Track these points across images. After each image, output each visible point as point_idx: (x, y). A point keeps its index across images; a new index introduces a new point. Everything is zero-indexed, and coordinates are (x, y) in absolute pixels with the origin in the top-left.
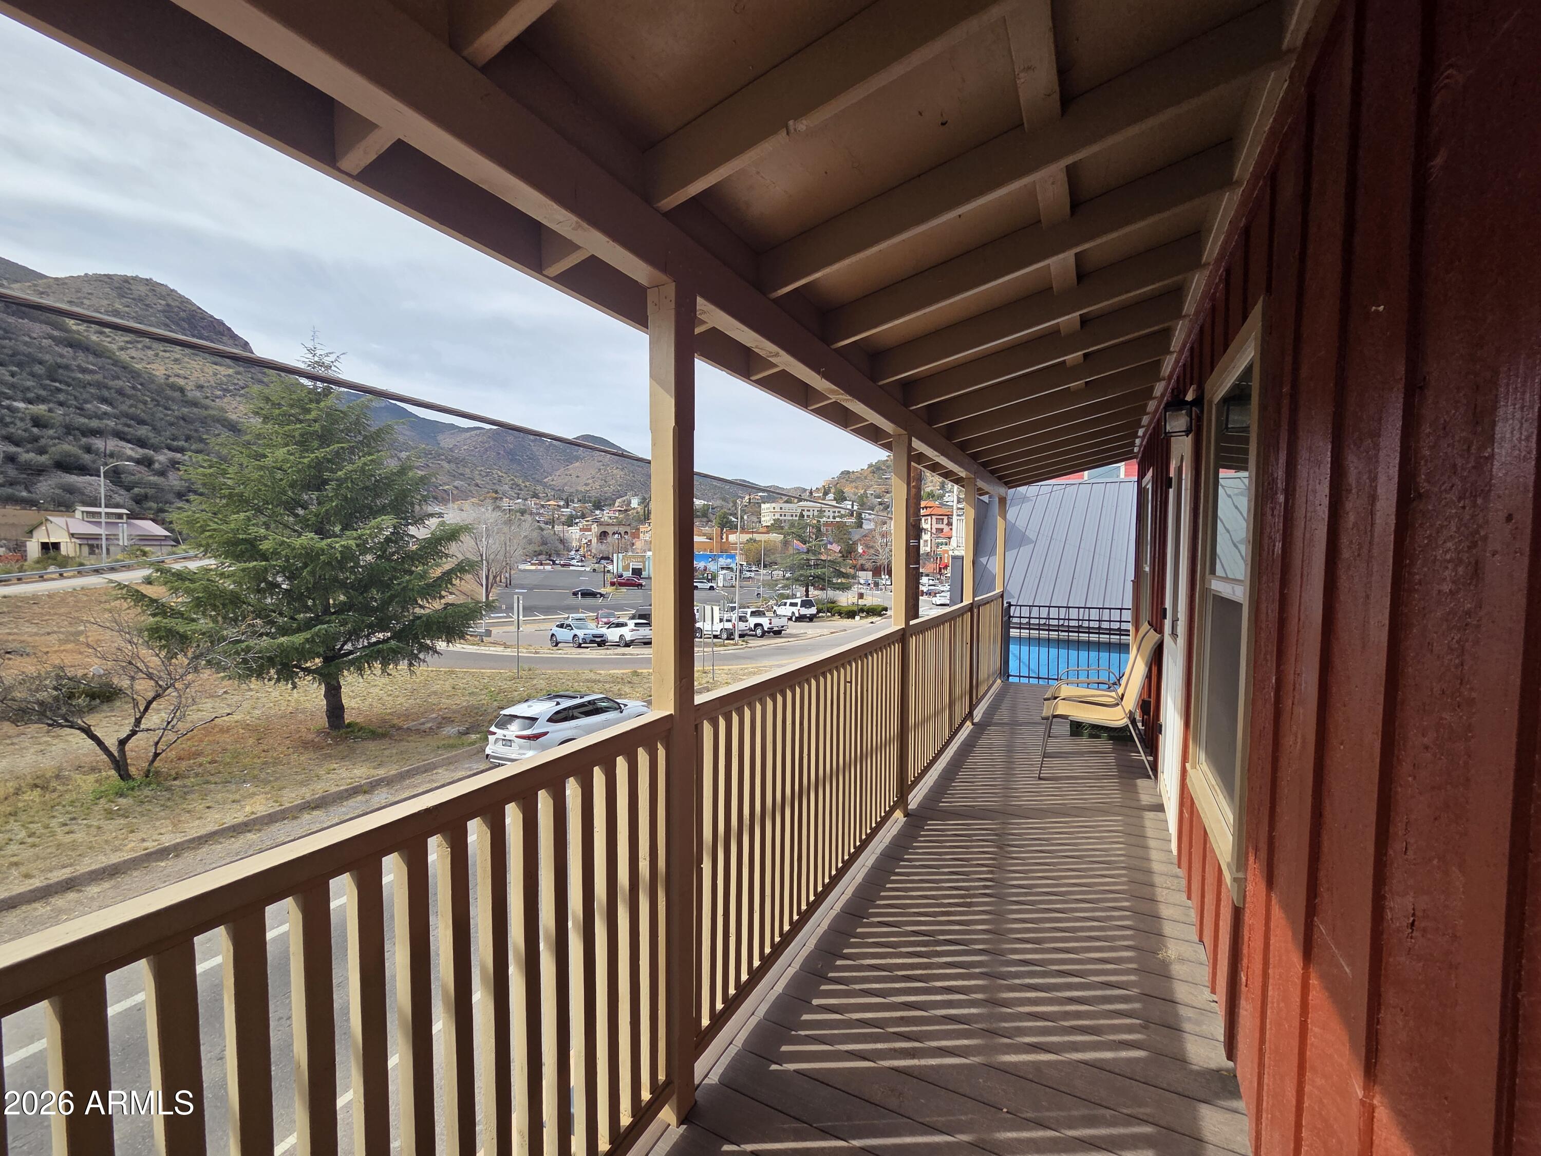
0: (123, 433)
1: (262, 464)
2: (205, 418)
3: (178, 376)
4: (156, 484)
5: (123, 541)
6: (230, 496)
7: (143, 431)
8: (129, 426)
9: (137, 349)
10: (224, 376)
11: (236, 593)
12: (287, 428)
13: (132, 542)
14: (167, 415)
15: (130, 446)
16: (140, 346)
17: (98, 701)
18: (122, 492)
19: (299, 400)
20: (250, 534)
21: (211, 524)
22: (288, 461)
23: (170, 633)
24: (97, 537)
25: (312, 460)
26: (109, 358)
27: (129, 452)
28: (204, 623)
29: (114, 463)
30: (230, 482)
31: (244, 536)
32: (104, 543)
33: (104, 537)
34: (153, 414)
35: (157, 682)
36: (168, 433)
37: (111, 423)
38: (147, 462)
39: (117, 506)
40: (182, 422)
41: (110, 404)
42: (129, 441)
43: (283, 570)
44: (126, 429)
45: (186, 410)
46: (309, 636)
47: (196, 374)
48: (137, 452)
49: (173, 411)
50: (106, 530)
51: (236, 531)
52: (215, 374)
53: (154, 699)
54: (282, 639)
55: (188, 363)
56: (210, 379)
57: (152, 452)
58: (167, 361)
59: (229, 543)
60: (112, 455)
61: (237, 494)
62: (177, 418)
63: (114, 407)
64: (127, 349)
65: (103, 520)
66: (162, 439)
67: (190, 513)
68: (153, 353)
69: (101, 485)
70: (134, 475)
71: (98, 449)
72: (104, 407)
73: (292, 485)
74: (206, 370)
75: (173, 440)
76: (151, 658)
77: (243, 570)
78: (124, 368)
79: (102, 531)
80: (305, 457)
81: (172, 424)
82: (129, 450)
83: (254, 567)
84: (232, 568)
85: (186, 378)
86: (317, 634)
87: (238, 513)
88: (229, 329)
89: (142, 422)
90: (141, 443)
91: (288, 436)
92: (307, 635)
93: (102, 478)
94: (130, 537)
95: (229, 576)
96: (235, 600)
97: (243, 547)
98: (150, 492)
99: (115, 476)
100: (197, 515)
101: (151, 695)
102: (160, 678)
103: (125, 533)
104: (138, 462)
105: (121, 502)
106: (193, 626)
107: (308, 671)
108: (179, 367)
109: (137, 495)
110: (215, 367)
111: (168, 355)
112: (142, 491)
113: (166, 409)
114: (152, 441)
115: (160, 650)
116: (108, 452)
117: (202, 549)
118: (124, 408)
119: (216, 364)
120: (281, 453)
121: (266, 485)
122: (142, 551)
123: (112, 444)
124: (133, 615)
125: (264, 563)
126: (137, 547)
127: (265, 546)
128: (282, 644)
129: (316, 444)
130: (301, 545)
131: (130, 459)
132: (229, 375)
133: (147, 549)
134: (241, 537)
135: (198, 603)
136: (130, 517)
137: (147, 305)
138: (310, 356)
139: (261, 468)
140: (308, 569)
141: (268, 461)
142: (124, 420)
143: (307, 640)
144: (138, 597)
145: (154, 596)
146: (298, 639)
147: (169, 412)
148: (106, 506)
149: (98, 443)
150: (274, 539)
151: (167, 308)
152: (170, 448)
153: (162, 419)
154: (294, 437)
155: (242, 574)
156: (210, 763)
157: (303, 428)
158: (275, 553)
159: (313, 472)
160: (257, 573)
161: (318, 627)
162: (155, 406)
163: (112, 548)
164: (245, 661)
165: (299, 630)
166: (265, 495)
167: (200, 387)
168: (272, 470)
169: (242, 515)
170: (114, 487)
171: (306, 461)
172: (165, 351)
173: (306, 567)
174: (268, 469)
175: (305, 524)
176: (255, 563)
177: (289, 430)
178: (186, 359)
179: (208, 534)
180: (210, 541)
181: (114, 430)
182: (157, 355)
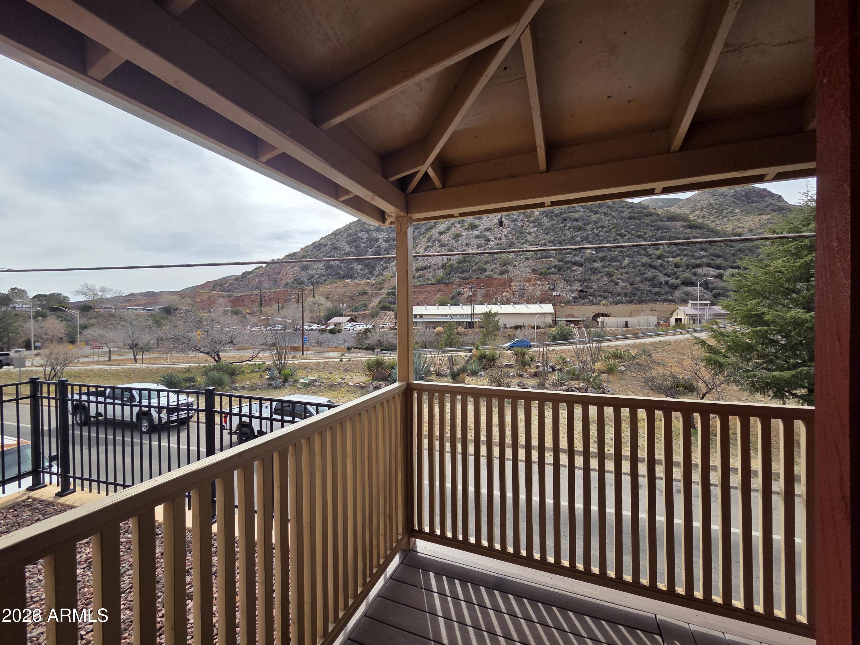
0: (710, 264)
1: (767, 271)
2: (752, 247)
3: (739, 228)
4: (724, 287)
5: (707, 317)
6: (749, 291)
7: (719, 261)
8: (712, 260)
9: (719, 219)
10: (765, 220)
11: (751, 344)
12: (785, 246)
13: (711, 318)
14: (731, 250)
15: (713, 269)
16: (721, 218)
17: (687, 390)
18: (709, 293)
19: (795, 228)
20: (758, 311)
21: (737, 307)
22: (785, 266)
23: (716, 362)
24: (696, 315)
25: (802, 263)
26: (705, 228)
27: (712, 273)
28: (733, 359)
29: (705, 279)
30: (749, 283)
31: (755, 313)
32: (698, 318)
33: (698, 315)
34: (724, 252)
35: (707, 385)
36: (731, 260)
37: (705, 260)
38: (720, 277)
39: (706, 300)
40: (739, 253)
41: (706, 251)
42: (712, 267)
43: (779, 332)
44: (712, 261)
45: (742, 245)
46: (794, 373)
47: (749, 224)
48: (716, 272)
49: (735, 247)
50: (700, 311)
51: (750, 310)
52: (760, 221)
53: (706, 393)
54: (776, 373)
55: (745, 219)
56: (757, 224)
57: (723, 271)
58: (734, 221)
59: (746, 316)
60: (704, 276)
61: (753, 290)
62: (736, 251)
63: (707, 252)
64: (715, 221)
65: (698, 307)
66: (728, 263)
67: (727, 302)
68: (727, 219)
69: (698, 290)
70: (714, 284)
71: (699, 273)
72: (703, 253)
73: (788, 281)
74: (755, 220)
75: (734, 263)
76: (706, 373)
77: (753, 331)
78: (712, 231)
79: (697, 312)
80: (797, 262)
81: (733, 255)
82: (713, 272)
83: (760, 330)
84: (748, 330)
85: (743, 228)
86: (800, 373)
87: (751, 300)
88: (769, 192)
89: (718, 256)
90: (718, 267)
91: (786, 251)
92: (793, 372)
93: (699, 287)
94: (710, 315)
95: (745, 335)
96: (749, 348)
97: (754, 319)
98: (721, 291)
99: (706, 285)
100: (731, 303)
101: (704, 392)
102: (709, 383)
103: (707, 313)
104: (716, 277)
105: (708, 297)
106: (727, 360)
107: (795, 396)
108: (740, 222)
109: (715, 294)
110: (760, 216)
111: (734, 218)
112: (717, 291)
113: (731, 247)
114: (723, 265)
115: (711, 370)
116: (703, 274)
117: (733, 320)
118: (711, 251)
119: (760, 215)
120: (779, 263)
121: (770, 283)
122: (715, 322)
123: (705, 270)
124: (702, 353)
125: (766, 328)
126: (713, 320)
127: (767, 318)
128: (775, 376)
129: (805, 252)
130: (791, 316)
131: (712, 276)
132: (768, 219)
133: (718, 321)
134: (753, 313)
135: (729, 349)
136: (711, 305)
137: (725, 196)
138: (804, 197)
139: (767, 273)
140: (795, 331)
141: (771, 269)
142: (711, 257)
143: (793, 376)
144: (703, 343)
145: (710, 344)
146: (787, 374)
147: (733, 248)
148: (700, 300)
149: (699, 271)
150: (773, 314)
151: (735, 193)
152: (732, 267)
153: (729, 253)
154: (790, 251)
155: (753, 334)
156: (733, 434)
157: (796, 244)
158: (774, 322)
159: (803, 271)
160: (762, 334)
161: (801, 369)
162: (726, 247)
163: (702, 321)
164: (753, 382)
165: (789, 369)
166: (769, 288)
167: (751, 230)
168: (772, 274)
169: (755, 301)
170: (705, 291)
171: (797, 264)
172: (733, 216)
173: (795, 330)
174: (770, 273)
175: (796, 303)
176: (761, 328)
177: (787, 247)
178: (744, 217)
179: (735, 312)
180: (737, 316)
181: (706, 263)
182: (729, 220)
